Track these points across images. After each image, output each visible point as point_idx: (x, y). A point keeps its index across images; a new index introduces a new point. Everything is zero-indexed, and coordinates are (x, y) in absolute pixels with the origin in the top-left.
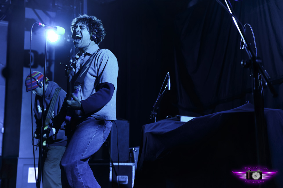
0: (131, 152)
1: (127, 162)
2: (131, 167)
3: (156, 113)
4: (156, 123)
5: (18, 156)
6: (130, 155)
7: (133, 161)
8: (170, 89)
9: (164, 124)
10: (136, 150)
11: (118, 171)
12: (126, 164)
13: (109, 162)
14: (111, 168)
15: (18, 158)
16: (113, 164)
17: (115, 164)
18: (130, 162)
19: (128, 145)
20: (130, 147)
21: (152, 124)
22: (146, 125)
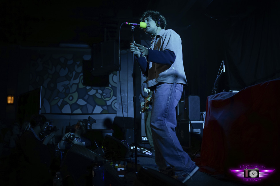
0: (202, 115)
1: (200, 121)
2: (202, 124)
3: (216, 89)
4: (216, 94)
5: (141, 118)
6: (201, 116)
7: (203, 120)
8: (225, 71)
9: (222, 95)
10: (204, 113)
11: (194, 126)
12: (198, 122)
13: (189, 121)
14: (190, 125)
15: (142, 119)
16: (190, 122)
17: (192, 122)
18: (201, 121)
19: (199, 110)
20: (201, 112)
21: (214, 95)
22: (210, 96)
